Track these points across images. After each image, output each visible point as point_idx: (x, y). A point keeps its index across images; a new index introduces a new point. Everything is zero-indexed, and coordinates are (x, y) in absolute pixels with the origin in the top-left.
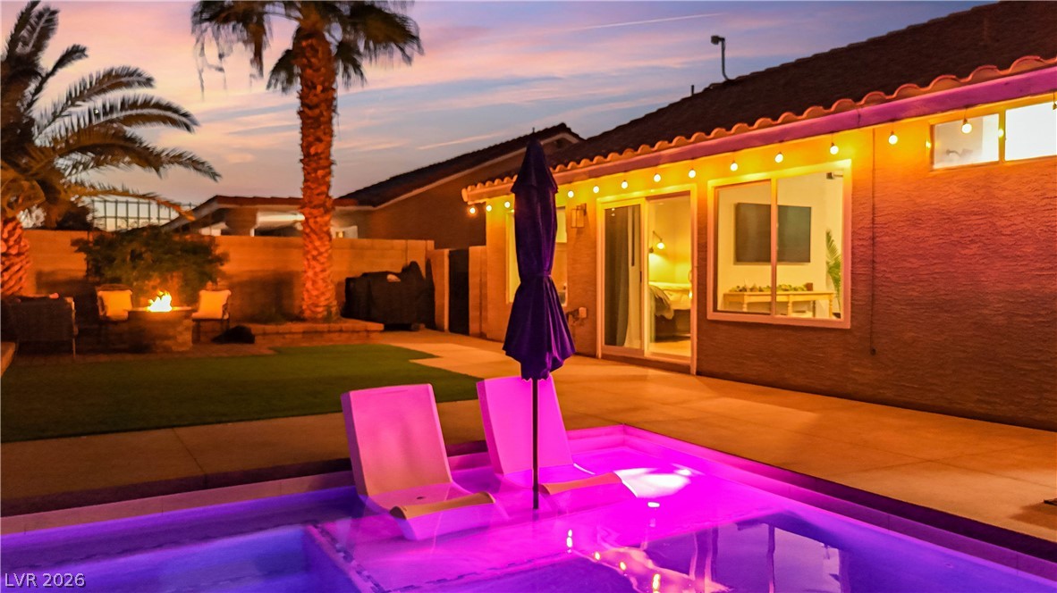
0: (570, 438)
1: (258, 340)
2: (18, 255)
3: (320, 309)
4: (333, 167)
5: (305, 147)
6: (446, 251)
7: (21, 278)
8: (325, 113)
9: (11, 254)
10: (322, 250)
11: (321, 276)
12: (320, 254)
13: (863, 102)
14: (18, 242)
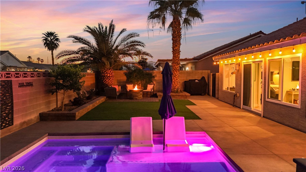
0: (186, 133)
1: (159, 97)
2: (111, 77)
3: (176, 90)
4: (180, 53)
5: (173, 48)
6: (212, 74)
7: (112, 81)
8: (178, 39)
9: (110, 76)
10: (177, 74)
11: (176, 81)
12: (176, 75)
13: (301, 36)
14: (111, 74)
